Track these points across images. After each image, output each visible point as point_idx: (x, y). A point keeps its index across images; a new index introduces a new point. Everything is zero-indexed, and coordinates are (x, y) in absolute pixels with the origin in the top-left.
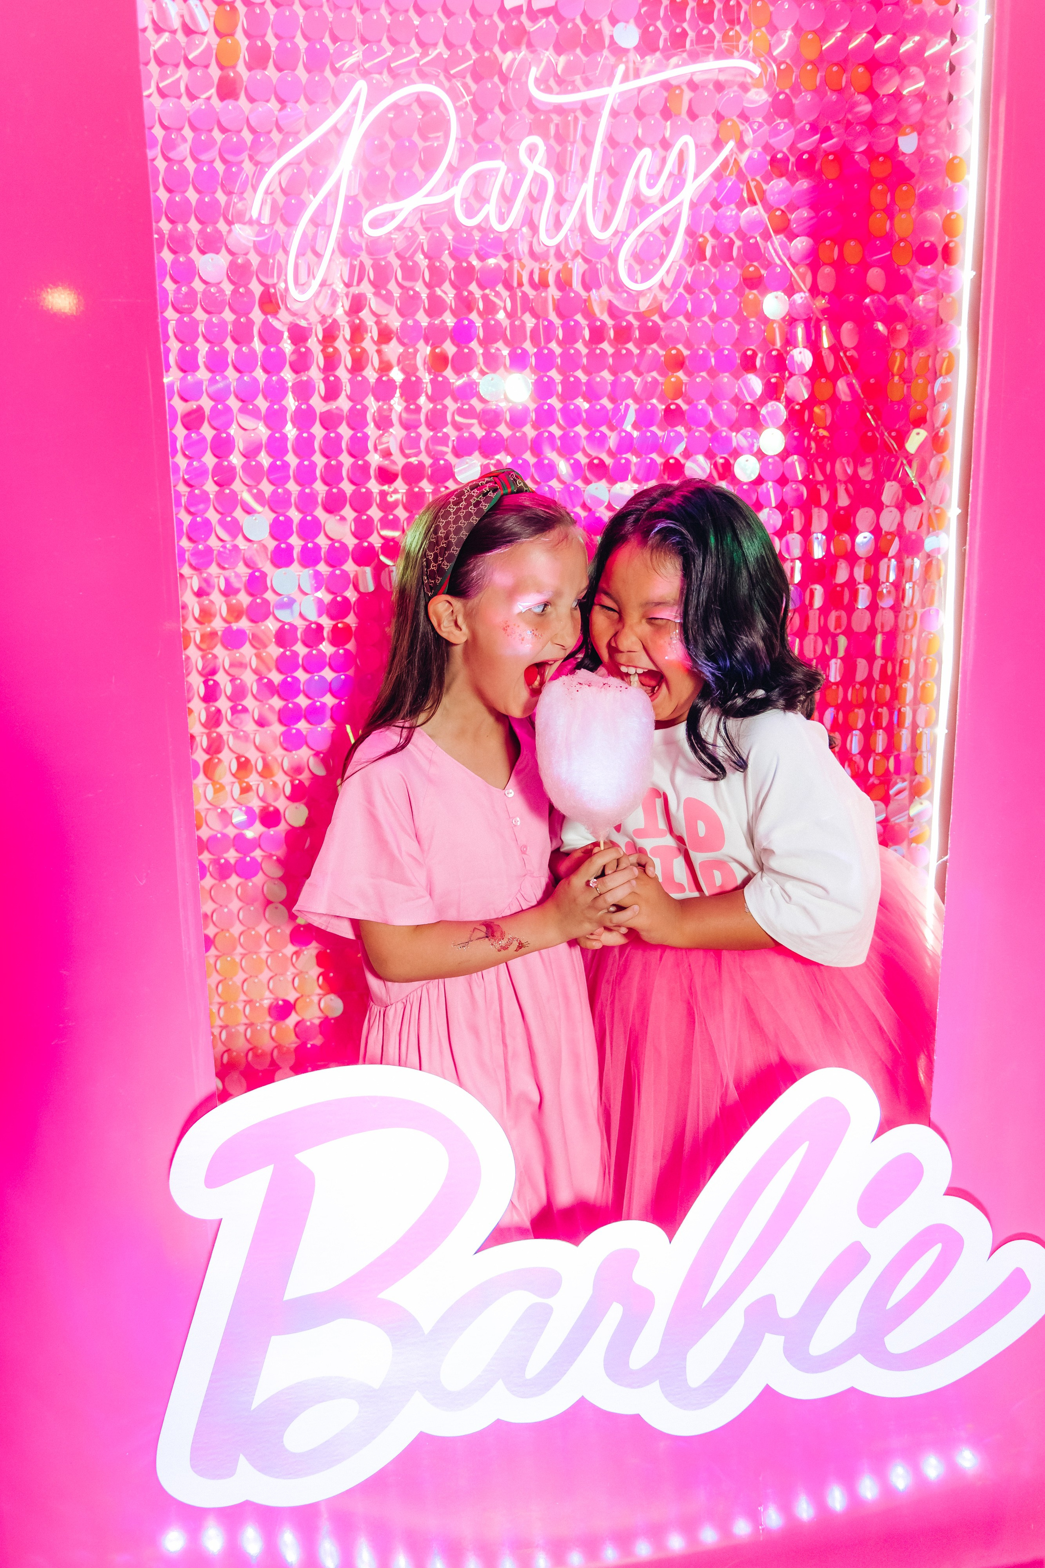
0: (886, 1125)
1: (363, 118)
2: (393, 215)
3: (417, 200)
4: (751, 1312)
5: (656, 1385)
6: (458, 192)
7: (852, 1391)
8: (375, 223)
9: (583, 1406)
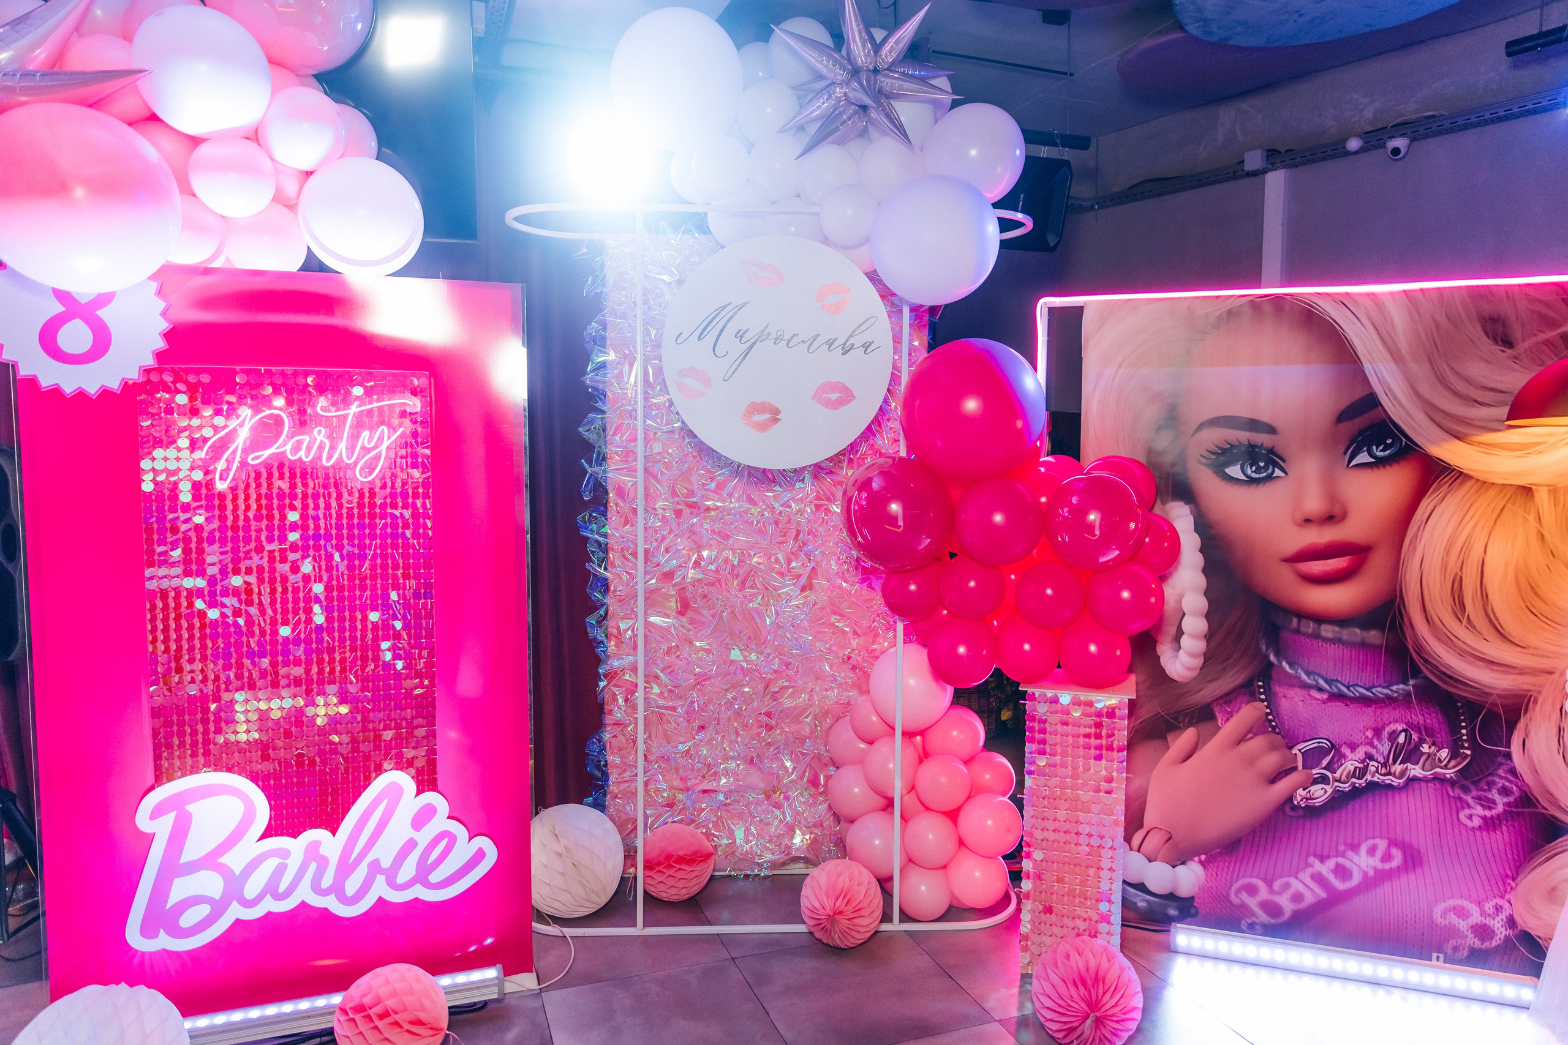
0: (419, 792)
1: (249, 422)
2: (262, 456)
3: (272, 450)
4: (369, 865)
5: (333, 895)
6: (288, 447)
7: (416, 899)
8: (254, 459)
9: (303, 904)
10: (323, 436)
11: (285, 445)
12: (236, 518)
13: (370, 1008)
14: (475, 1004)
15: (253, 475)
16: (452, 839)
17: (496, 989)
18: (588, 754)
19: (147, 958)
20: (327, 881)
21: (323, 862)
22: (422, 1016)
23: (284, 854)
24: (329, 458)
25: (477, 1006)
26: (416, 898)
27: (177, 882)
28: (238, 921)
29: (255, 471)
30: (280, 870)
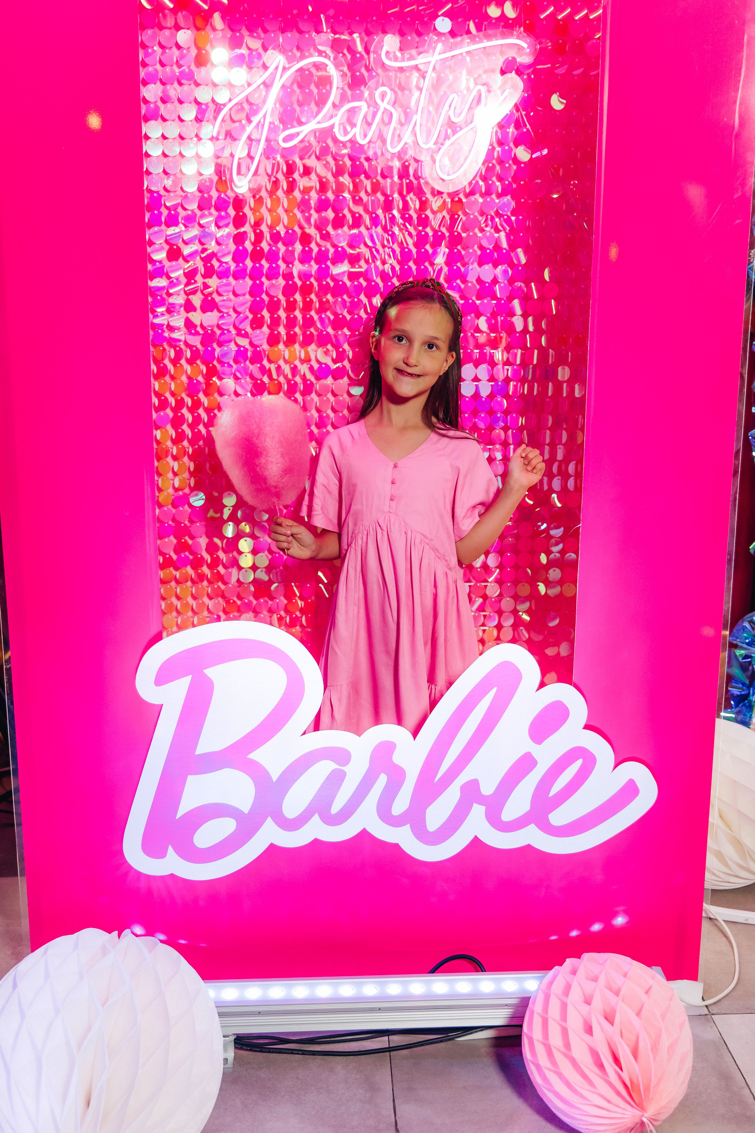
0: (544, 682)
1: (281, 76)
2: (298, 134)
3: (313, 125)
6: (336, 120)
8: (286, 140)
9: (364, 834)
10: (388, 103)
11: (331, 117)
12: (258, 240)
15: (283, 168)
26: (529, 846)
28: (272, 849)
29: (286, 162)
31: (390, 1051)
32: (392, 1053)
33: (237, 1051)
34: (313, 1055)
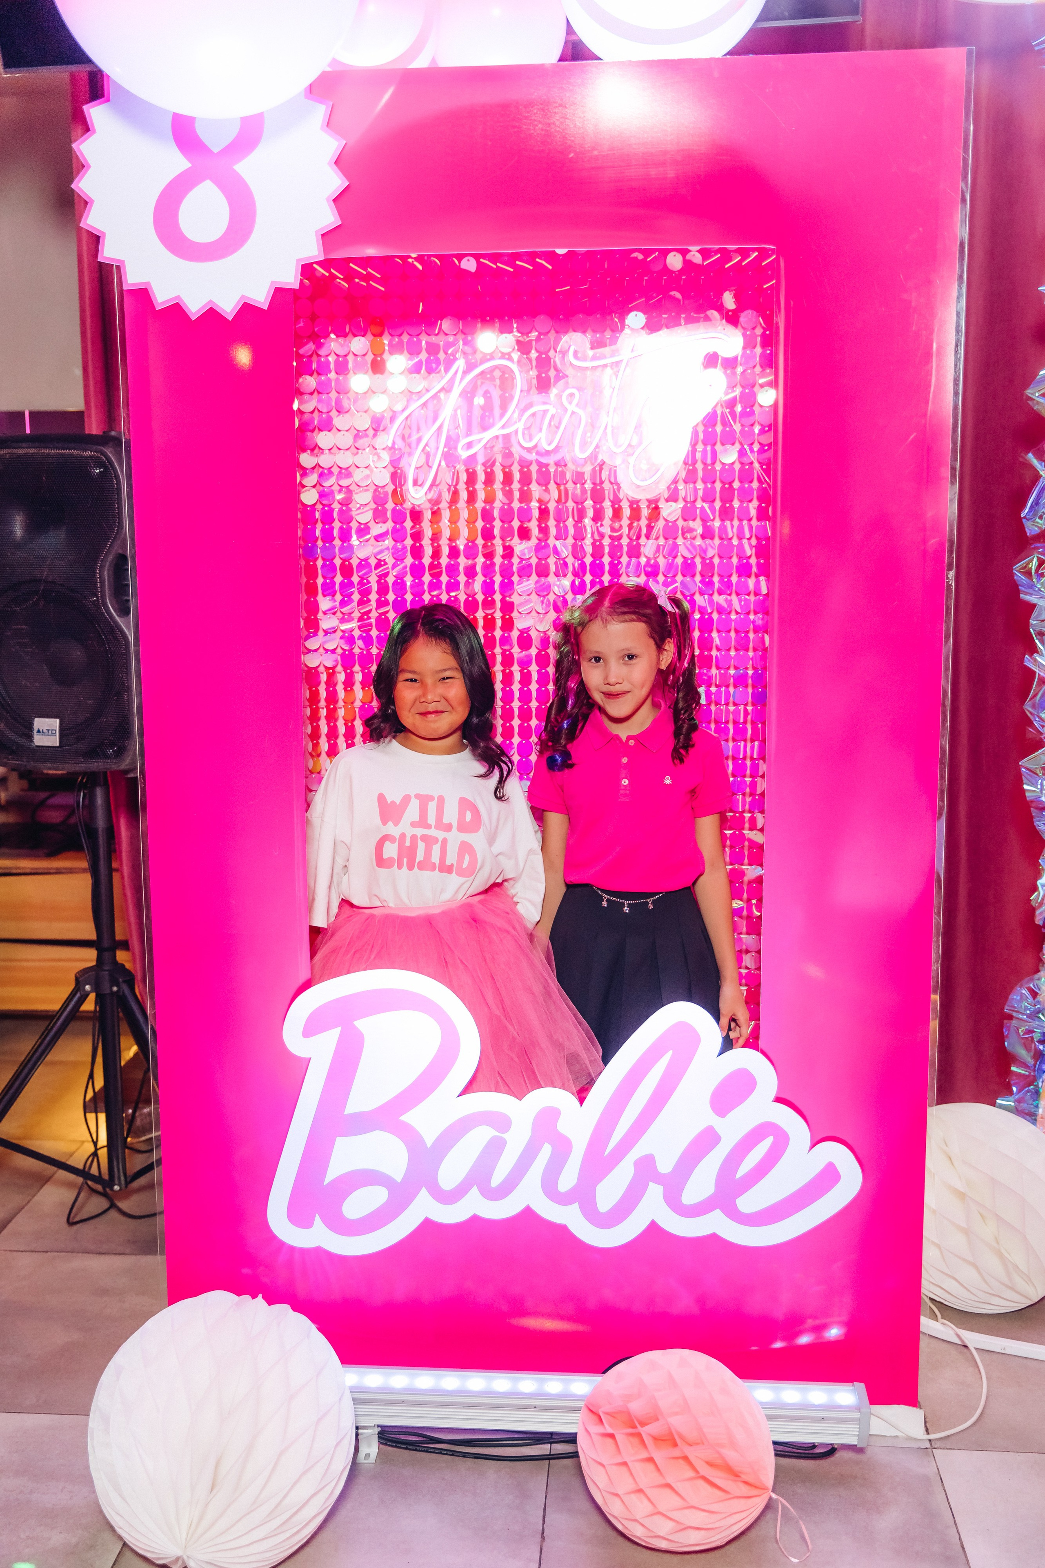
4: (637, 1165)
5: (576, 1206)
9: (528, 1212)
10: (577, 405)
12: (436, 554)
13: (643, 1424)
14: (814, 1446)
15: (464, 477)
16: (782, 1140)
17: (854, 1429)
18: (1011, 1017)
19: (297, 1256)
20: (568, 1180)
21: (563, 1146)
22: (731, 1455)
23: (501, 1122)
24: (584, 444)
25: (818, 1451)
27: (342, 1144)
28: (427, 1224)
29: (467, 471)
30: (495, 1148)
31: (549, 1459)
32: (552, 1462)
33: (381, 1446)
34: (464, 1456)
